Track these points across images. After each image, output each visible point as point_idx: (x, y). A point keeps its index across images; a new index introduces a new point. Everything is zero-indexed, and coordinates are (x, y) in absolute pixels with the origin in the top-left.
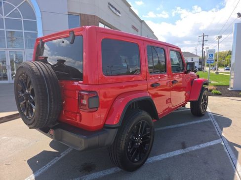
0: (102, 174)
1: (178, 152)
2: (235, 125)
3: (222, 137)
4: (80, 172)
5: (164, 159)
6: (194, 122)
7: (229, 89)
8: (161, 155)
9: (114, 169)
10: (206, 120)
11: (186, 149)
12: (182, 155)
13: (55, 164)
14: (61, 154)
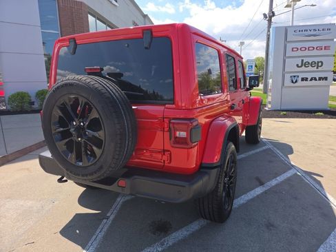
0: (185, 233)
1: (259, 191)
2: (298, 152)
3: (293, 166)
4: (155, 234)
5: (249, 201)
6: (253, 152)
7: (266, 108)
8: (243, 197)
9: (197, 222)
10: (264, 148)
11: (265, 185)
12: (265, 192)
13: (108, 230)
14: (108, 215)
